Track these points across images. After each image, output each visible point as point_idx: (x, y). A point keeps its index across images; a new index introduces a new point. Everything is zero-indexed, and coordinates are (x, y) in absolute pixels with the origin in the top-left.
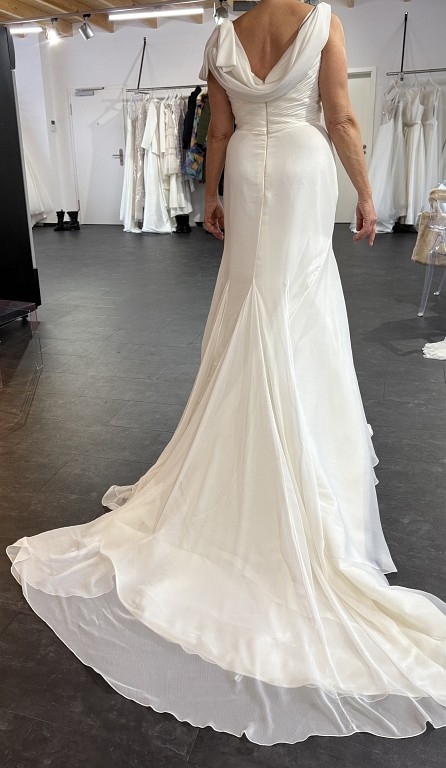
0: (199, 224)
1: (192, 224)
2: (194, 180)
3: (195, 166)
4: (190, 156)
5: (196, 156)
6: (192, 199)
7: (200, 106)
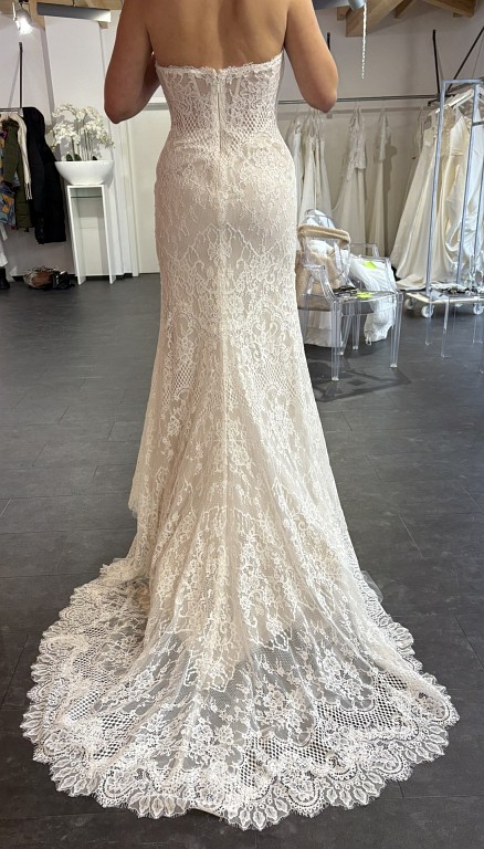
0: (19, 279)
1: (9, 279)
2: (6, 226)
3: (6, 209)
5: (6, 197)
7: (2, 135)
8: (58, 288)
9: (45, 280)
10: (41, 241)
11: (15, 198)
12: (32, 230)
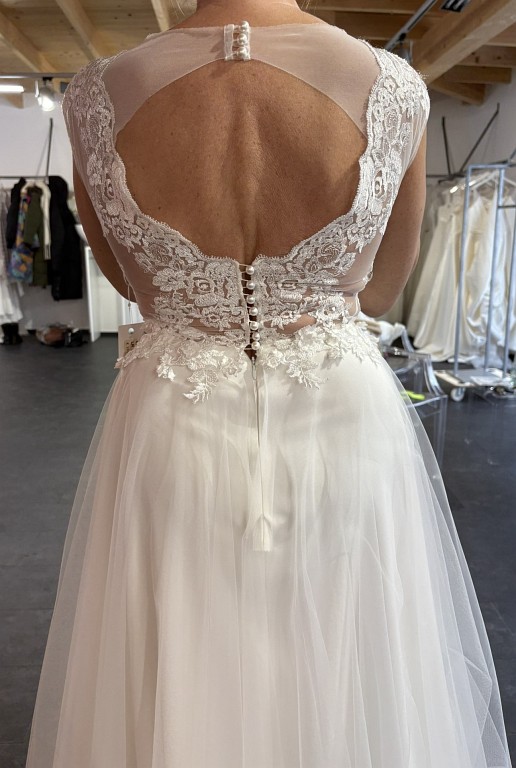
0: (32, 332)
1: (22, 332)
2: (23, 283)
3: (23, 268)
4: (16, 257)
5: (24, 256)
6: (22, 305)
7: (25, 200)
8: (70, 346)
9: (57, 337)
10: (57, 298)
11: (34, 258)
12: (49, 288)
